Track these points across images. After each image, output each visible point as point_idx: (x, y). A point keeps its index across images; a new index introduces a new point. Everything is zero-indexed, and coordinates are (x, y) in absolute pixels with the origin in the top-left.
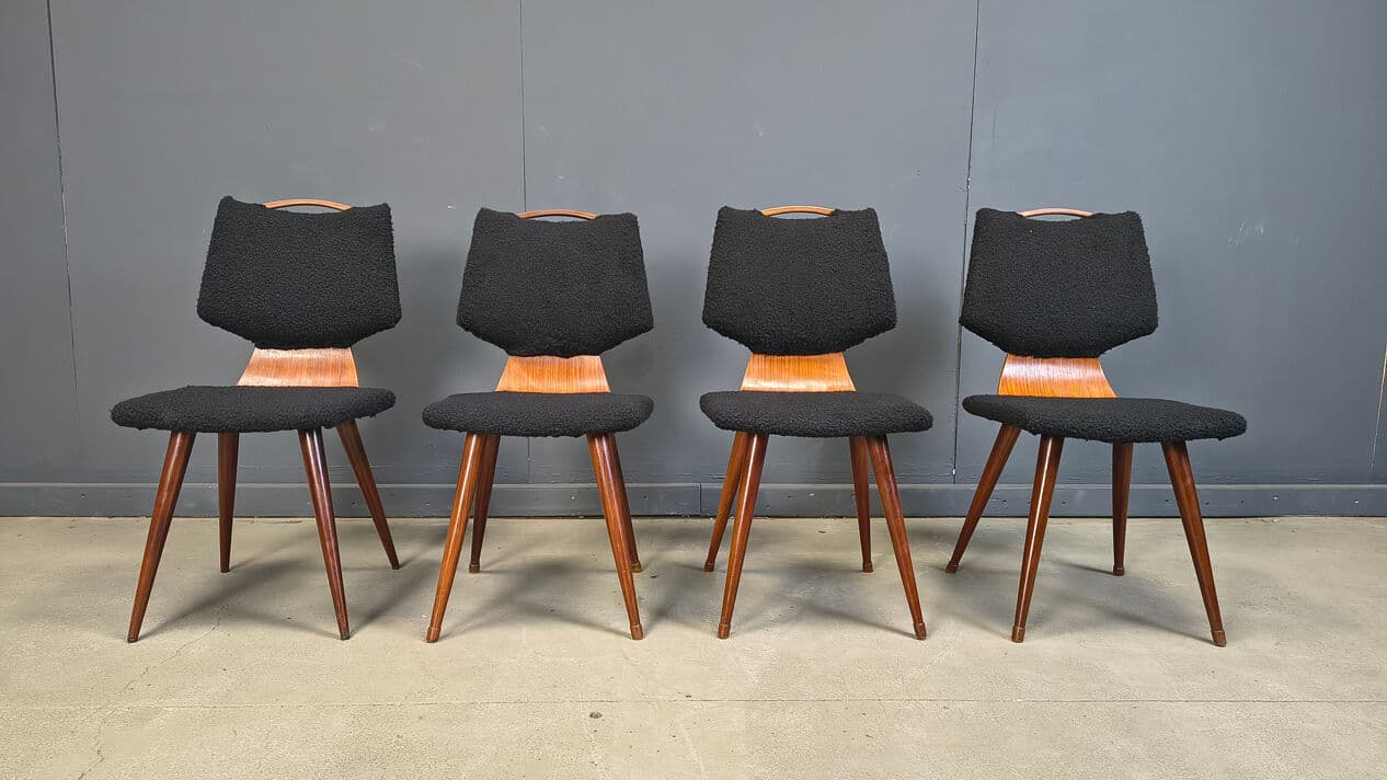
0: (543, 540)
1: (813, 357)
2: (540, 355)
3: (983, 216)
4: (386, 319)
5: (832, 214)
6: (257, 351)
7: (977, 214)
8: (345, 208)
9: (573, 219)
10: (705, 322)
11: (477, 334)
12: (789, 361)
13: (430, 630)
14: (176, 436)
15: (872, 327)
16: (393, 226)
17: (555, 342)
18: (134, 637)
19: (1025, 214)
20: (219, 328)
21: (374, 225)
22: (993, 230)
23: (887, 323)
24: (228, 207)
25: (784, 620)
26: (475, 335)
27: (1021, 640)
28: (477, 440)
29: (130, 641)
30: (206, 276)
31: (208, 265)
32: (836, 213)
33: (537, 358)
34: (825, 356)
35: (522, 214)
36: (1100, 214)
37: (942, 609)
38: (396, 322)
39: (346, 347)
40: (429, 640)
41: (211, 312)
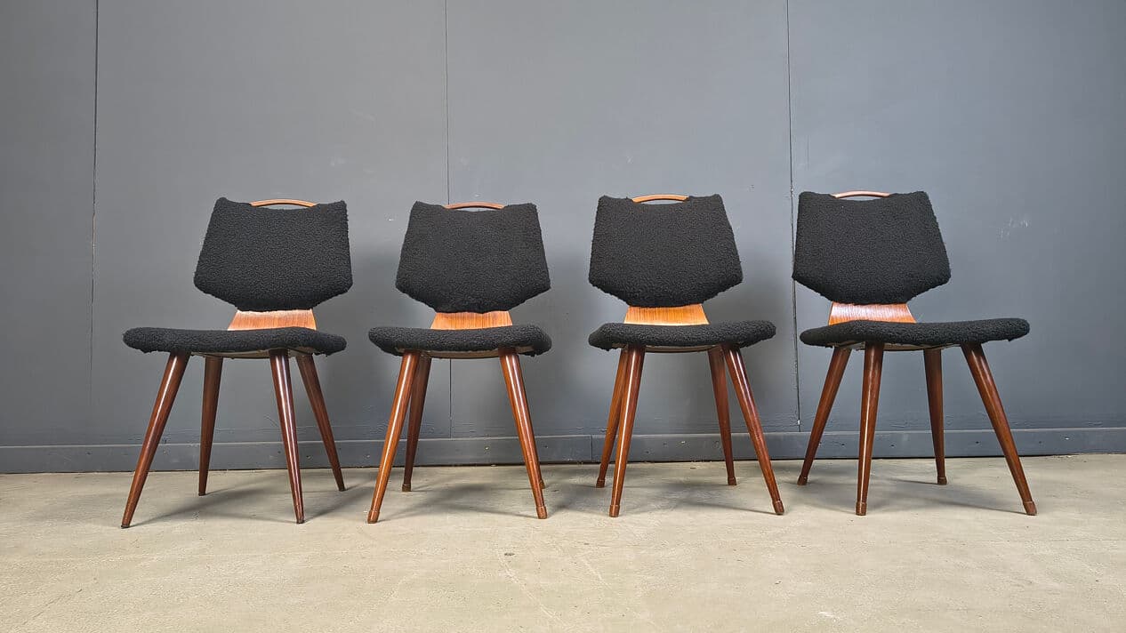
0: (463, 475)
1: (677, 308)
2: (461, 311)
3: (805, 198)
4: (341, 286)
5: (687, 199)
6: (239, 312)
7: (800, 196)
8: (311, 205)
9: (485, 209)
10: (591, 281)
11: (412, 295)
12: (659, 312)
13: (370, 513)
14: (173, 360)
15: (723, 282)
16: (348, 218)
17: (472, 300)
18: (126, 525)
19: (837, 196)
20: (210, 295)
21: (335, 216)
22: (812, 208)
23: (736, 279)
24: (223, 206)
25: (664, 508)
26: (410, 296)
27: (864, 513)
28: (411, 360)
29: (123, 527)
30: (202, 254)
31: (205, 245)
32: (691, 198)
33: (459, 314)
34: (688, 307)
35: (447, 206)
36: (896, 194)
37: (796, 501)
38: (349, 288)
39: (309, 309)
40: (369, 521)
41: (204, 283)
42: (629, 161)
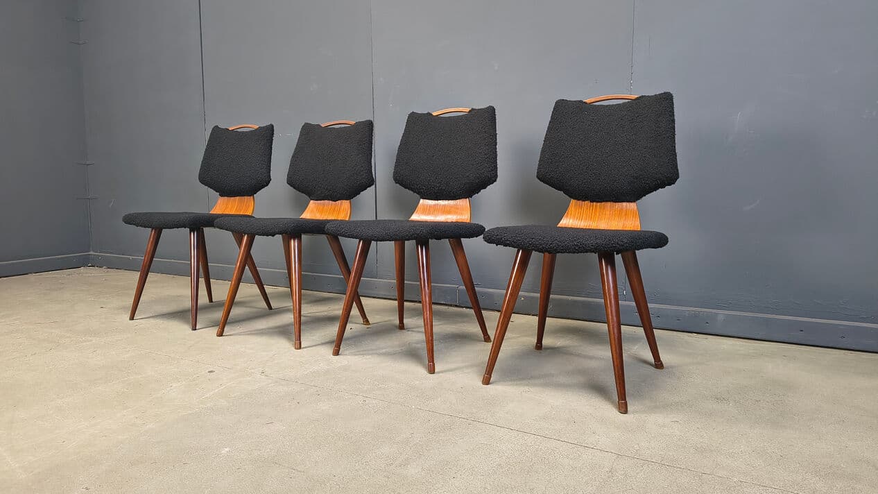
5: (470, 111)
11: (295, 188)
14: (152, 232)
24: (214, 131)
42: (496, 68)
